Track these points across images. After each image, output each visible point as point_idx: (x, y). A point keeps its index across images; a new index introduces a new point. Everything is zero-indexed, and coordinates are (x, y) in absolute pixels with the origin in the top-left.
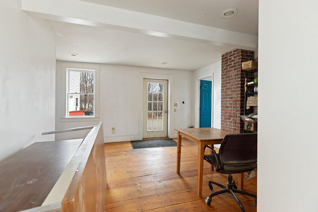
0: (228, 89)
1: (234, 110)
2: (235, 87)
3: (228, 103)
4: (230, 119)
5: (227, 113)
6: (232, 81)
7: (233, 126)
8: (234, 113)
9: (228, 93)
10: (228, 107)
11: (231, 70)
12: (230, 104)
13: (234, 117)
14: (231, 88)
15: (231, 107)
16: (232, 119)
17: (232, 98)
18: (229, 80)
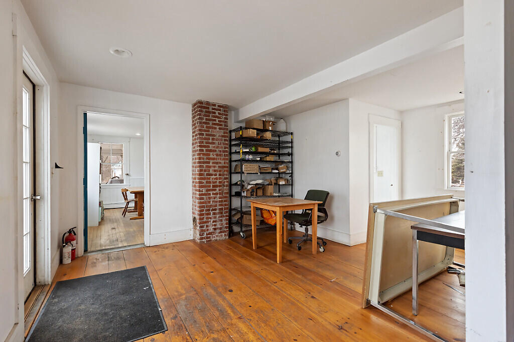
0: (211, 151)
1: (220, 178)
2: (221, 149)
3: (211, 169)
4: (215, 190)
5: (210, 182)
6: (217, 142)
7: (219, 198)
8: (220, 182)
9: (211, 156)
10: (212, 175)
11: (215, 128)
12: (215, 171)
13: (220, 186)
14: (215, 151)
15: (216, 175)
16: (218, 189)
17: (217, 163)
18: (213, 139)
